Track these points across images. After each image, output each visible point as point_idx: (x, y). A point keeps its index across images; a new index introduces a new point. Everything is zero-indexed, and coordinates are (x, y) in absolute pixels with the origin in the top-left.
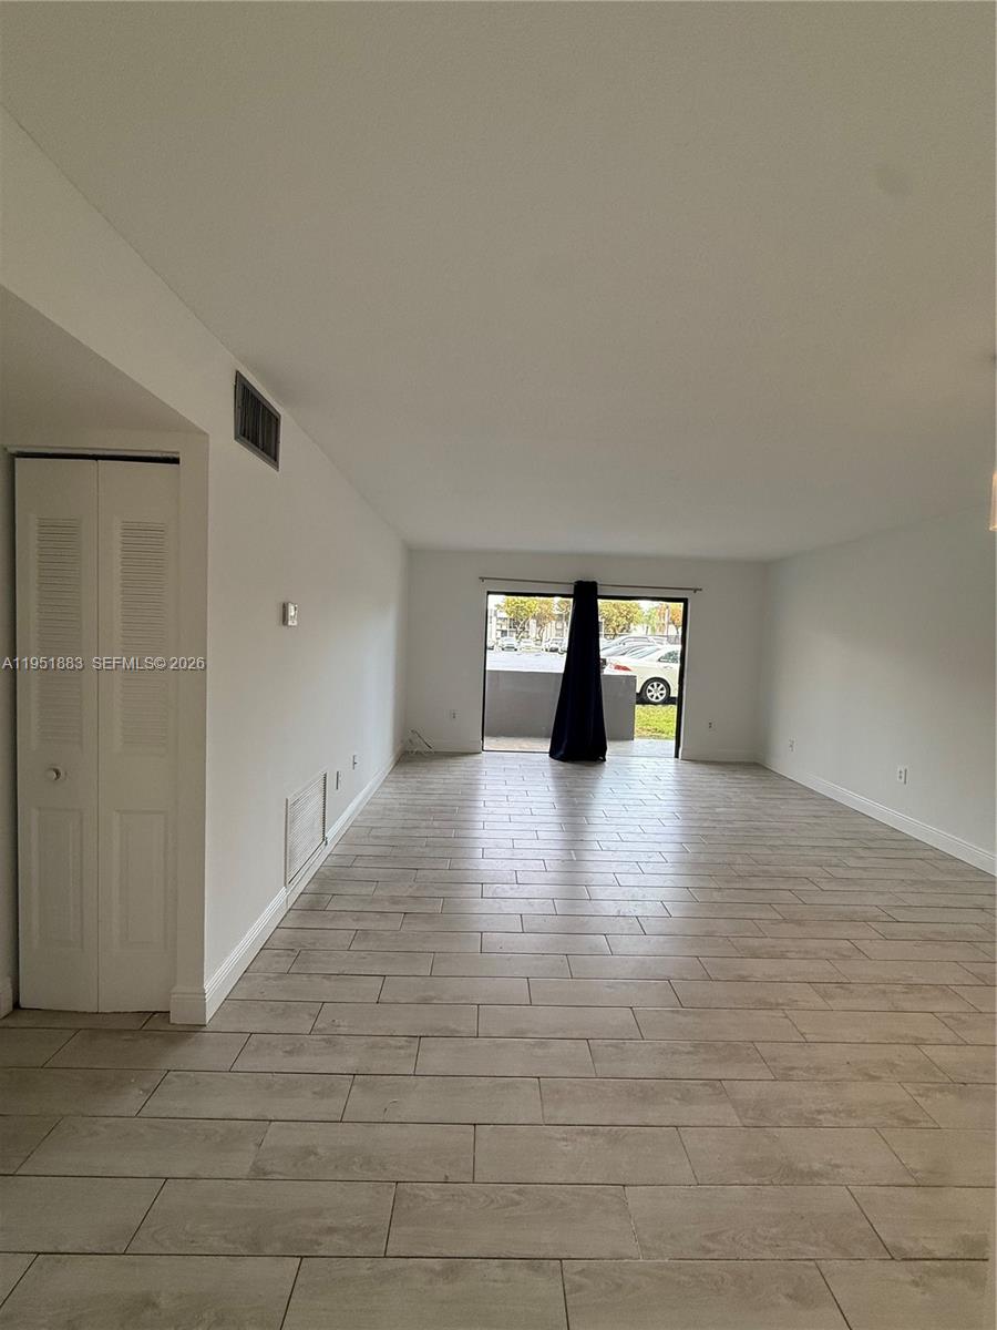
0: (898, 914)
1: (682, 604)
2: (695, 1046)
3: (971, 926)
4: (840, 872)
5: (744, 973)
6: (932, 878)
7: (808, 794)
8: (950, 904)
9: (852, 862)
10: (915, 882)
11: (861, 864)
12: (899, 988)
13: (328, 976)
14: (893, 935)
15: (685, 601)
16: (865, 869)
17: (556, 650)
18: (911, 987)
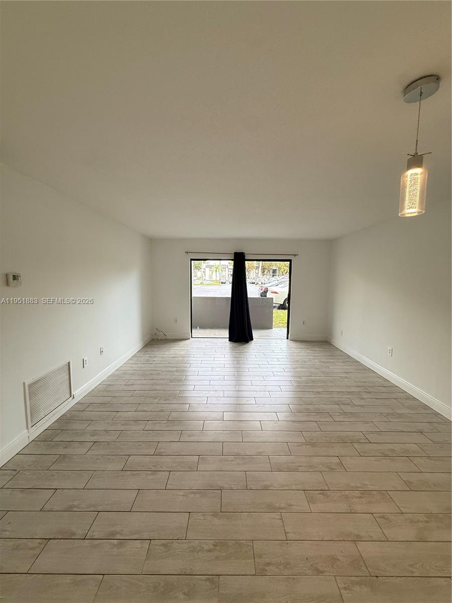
0: (371, 437)
1: (289, 262)
2: (215, 546)
3: (412, 445)
4: (348, 409)
5: (268, 483)
6: (399, 412)
7: (348, 359)
8: (405, 430)
9: (357, 402)
10: (388, 414)
11: (362, 403)
12: (357, 494)
13: (23, 490)
14: (365, 452)
15: (290, 261)
16: (362, 406)
17: (254, 283)
18: (365, 493)
